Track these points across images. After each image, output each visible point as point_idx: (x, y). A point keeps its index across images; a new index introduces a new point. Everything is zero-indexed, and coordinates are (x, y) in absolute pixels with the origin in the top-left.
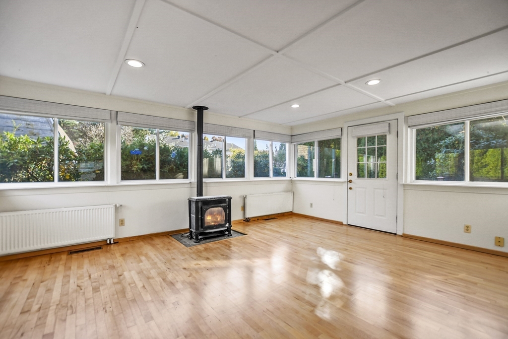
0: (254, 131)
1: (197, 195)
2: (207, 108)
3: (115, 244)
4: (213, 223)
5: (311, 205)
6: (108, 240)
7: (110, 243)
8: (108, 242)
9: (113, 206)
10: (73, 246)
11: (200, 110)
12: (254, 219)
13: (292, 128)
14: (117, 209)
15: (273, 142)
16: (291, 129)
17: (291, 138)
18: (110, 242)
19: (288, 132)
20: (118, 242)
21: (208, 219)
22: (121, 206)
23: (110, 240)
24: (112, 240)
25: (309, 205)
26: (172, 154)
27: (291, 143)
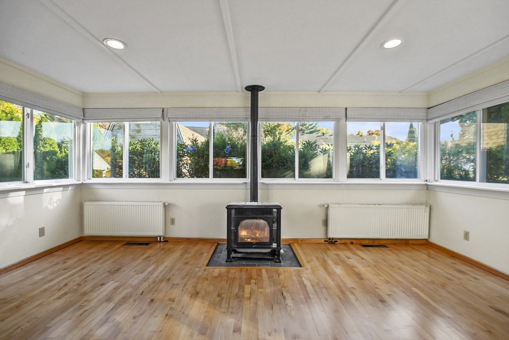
0: (346, 109)
1: (251, 199)
2: (262, 88)
3: (165, 243)
4: (249, 240)
5: (466, 236)
6: (159, 237)
7: (160, 241)
8: (159, 239)
9: (161, 204)
10: (133, 237)
11: (254, 90)
12: (343, 241)
13: (429, 94)
14: (166, 207)
15: (386, 123)
16: (428, 96)
17: (427, 113)
18: (160, 239)
19: (421, 103)
20: (167, 241)
21: (243, 233)
22: (169, 204)
23: (160, 238)
24: (162, 237)
25: (462, 235)
26: (226, 149)
27: (427, 120)
